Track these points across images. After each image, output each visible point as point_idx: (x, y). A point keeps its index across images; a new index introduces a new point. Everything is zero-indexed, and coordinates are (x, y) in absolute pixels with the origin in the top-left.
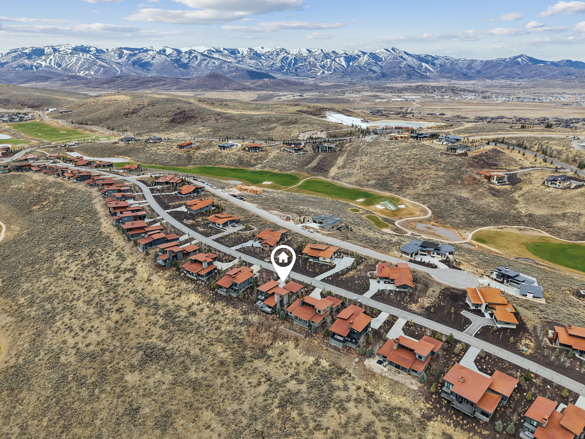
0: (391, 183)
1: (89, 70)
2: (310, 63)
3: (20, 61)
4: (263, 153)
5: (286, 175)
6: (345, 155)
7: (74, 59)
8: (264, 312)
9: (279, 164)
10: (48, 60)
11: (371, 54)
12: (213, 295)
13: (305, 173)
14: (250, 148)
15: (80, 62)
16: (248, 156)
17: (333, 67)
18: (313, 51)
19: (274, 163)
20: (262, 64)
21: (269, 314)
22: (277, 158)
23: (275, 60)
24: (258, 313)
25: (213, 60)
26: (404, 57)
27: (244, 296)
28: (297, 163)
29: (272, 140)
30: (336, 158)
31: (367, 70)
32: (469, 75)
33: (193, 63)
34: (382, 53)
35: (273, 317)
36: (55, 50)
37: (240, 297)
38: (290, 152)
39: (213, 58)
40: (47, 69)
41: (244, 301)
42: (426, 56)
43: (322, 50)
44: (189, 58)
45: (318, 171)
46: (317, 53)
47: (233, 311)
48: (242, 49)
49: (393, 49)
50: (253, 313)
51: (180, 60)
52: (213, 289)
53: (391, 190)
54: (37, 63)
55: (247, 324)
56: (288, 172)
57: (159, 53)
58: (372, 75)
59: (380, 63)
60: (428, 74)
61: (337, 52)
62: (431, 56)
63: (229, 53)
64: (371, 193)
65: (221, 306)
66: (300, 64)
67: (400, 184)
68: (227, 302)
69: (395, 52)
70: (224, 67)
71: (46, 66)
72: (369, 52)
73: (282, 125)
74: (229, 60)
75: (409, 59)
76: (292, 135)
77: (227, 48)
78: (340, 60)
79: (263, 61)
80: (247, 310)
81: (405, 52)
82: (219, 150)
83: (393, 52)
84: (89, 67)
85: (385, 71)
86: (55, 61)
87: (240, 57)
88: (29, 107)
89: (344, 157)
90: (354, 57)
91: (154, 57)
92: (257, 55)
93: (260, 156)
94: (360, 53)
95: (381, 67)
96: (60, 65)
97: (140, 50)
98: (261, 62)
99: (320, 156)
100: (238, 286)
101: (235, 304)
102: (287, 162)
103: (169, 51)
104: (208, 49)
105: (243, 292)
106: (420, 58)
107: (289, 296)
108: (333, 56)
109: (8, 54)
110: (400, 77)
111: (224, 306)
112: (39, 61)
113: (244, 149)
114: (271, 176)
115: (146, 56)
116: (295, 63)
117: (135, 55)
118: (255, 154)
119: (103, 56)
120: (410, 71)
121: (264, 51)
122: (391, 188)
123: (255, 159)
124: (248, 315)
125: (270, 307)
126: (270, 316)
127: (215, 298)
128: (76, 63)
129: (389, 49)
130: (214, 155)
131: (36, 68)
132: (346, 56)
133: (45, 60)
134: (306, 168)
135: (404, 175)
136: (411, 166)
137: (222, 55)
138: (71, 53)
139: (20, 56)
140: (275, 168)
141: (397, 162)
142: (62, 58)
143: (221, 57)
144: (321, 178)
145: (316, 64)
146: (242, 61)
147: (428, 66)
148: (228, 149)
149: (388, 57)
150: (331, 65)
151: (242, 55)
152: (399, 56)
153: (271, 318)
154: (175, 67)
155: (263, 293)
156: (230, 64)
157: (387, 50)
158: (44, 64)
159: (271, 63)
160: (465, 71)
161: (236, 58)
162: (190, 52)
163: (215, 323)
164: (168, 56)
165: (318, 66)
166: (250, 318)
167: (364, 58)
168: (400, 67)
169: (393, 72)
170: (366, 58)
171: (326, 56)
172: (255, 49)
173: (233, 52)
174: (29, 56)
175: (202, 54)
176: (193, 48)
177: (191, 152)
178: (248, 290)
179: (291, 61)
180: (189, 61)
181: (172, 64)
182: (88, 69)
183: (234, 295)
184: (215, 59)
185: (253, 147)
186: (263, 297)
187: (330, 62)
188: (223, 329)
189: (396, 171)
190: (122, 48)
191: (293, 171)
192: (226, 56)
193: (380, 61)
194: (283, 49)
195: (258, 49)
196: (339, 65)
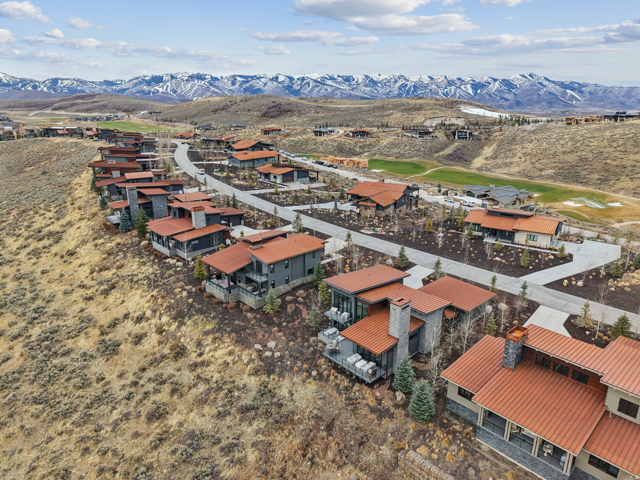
0: (584, 173)
1: (202, 97)
2: (431, 90)
3: (139, 88)
4: (373, 139)
5: (405, 163)
6: (495, 145)
7: (189, 86)
8: (342, 371)
9: (395, 150)
10: (165, 87)
11: (503, 80)
12: (189, 297)
13: (435, 162)
14: (355, 134)
15: (194, 89)
16: (352, 143)
17: (458, 94)
18: (436, 78)
19: (388, 150)
20: (378, 92)
21: (362, 382)
22: (393, 145)
23: (392, 88)
24: (320, 375)
25: (326, 87)
26: (544, 84)
27: (283, 306)
28: (423, 149)
29: (387, 126)
30: (482, 148)
31: (498, 98)
32: (628, 104)
33: (305, 89)
34: (518, 79)
35: (379, 401)
36: (172, 77)
37: (268, 308)
38: (412, 137)
39: (326, 85)
40: (163, 95)
41: (279, 325)
42: (572, 83)
43: (445, 77)
44: (301, 84)
45: (454, 160)
46: (440, 80)
47: (231, 353)
48: (357, 76)
49: (530, 75)
50: (300, 370)
51: (291, 87)
52: (197, 281)
53: (586, 183)
54: (155, 89)
55: (267, 414)
56: (409, 160)
57: (272, 80)
58: (504, 104)
59: (513, 91)
60: (574, 102)
61: (463, 78)
62: (578, 83)
63: (343, 80)
64: (549, 186)
65: (197, 334)
66: (420, 92)
67: (603, 173)
68: (222, 320)
69: (533, 78)
70: (337, 94)
71: (162, 92)
72: (500, 78)
73: (401, 111)
74: (342, 88)
75: (550, 86)
76: (415, 122)
77: (341, 75)
78: (465, 88)
79: (379, 89)
80: (281, 358)
81: (545, 78)
82: (314, 137)
83: (531, 78)
84: (202, 93)
85: (519, 99)
86: (171, 87)
87: (354, 84)
88: (123, 112)
89: (494, 146)
90: (483, 84)
91: (266, 84)
92: (373, 82)
93: (368, 143)
94: (490, 80)
95: (516, 95)
96: (175, 92)
97: (252, 78)
98: (376, 90)
99: (457, 144)
100: (265, 270)
101: (244, 329)
102: (407, 148)
103: (281, 78)
104: (321, 76)
105: (282, 296)
106: (563, 85)
107: (445, 321)
108: (458, 83)
109: (130, 81)
110: (538, 106)
111: (207, 333)
112: (157, 88)
113: (347, 135)
114: (384, 164)
115: (258, 83)
116: (415, 91)
117: (248, 81)
118: (361, 140)
119: (217, 83)
120: (551, 98)
121: (381, 78)
122: (585, 180)
123: (360, 147)
124: (281, 375)
125: (367, 355)
126: (367, 391)
127: (191, 306)
128: (190, 90)
129: (526, 75)
130: (307, 142)
131: (153, 93)
132: (473, 83)
133: (162, 87)
134: (436, 155)
135: (609, 161)
136: (619, 149)
137: (336, 83)
138: (187, 80)
139: (141, 83)
140: (389, 156)
141: (591, 144)
142: (178, 85)
143: (334, 84)
144: (459, 168)
145: (438, 92)
146: (356, 88)
147: (574, 94)
148: (325, 135)
149: (524, 83)
150: (455, 93)
151: (357, 82)
152: (538, 83)
153: (371, 402)
154: (286, 93)
155: (346, 299)
156: (343, 91)
157: (523, 76)
158: (161, 90)
159: (388, 91)
160: (622, 99)
161: (350, 85)
162: (303, 79)
163: (157, 391)
164: (279, 83)
165: (441, 93)
166: (284, 392)
167: (494, 85)
168: (539, 95)
169: (530, 100)
170: (497, 84)
171: (450, 83)
172: (371, 76)
173: (348, 79)
174: (148, 83)
175: (315, 81)
176: (306, 76)
177: (277, 139)
178: (301, 292)
179: (410, 88)
180: (301, 88)
181: (283, 90)
182: (201, 95)
183: (250, 300)
184: (328, 85)
185: (360, 132)
186: (346, 315)
187: (455, 89)
188: (173, 421)
189: (590, 156)
190: (236, 76)
191: (415, 159)
192: (339, 83)
193: (513, 88)
194: (402, 76)
195: (375, 76)
196: (464, 93)
